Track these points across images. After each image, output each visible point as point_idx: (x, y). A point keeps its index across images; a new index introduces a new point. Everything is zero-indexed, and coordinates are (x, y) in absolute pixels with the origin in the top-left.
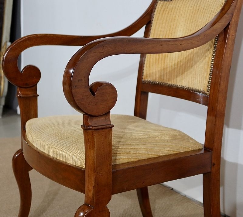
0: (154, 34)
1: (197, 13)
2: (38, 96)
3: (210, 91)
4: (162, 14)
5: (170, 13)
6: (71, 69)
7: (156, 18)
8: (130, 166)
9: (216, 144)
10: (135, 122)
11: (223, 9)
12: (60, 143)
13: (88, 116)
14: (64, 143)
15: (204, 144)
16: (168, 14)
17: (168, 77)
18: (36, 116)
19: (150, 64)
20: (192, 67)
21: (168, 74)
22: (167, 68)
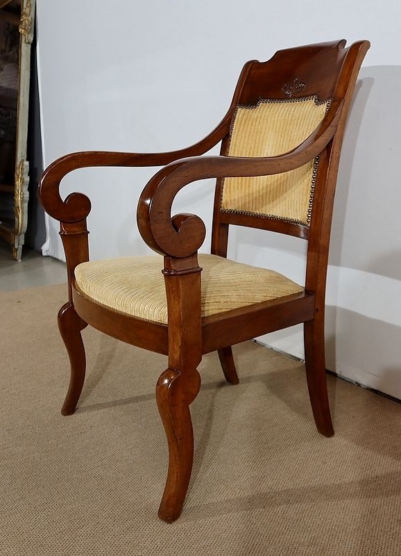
0: (234, 150)
1: (290, 124)
2: (89, 232)
3: (311, 221)
4: (244, 126)
5: (254, 124)
6: (147, 199)
7: (237, 131)
8: (221, 318)
9: (319, 286)
10: (218, 263)
11: (324, 120)
12: (130, 294)
13: (170, 258)
14: (135, 292)
15: (304, 286)
16: (252, 125)
17: (254, 205)
18: (87, 259)
19: (230, 189)
20: (286, 192)
21: (254, 201)
22: (253, 194)
